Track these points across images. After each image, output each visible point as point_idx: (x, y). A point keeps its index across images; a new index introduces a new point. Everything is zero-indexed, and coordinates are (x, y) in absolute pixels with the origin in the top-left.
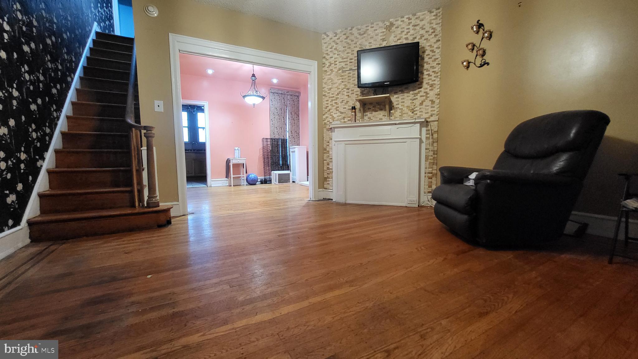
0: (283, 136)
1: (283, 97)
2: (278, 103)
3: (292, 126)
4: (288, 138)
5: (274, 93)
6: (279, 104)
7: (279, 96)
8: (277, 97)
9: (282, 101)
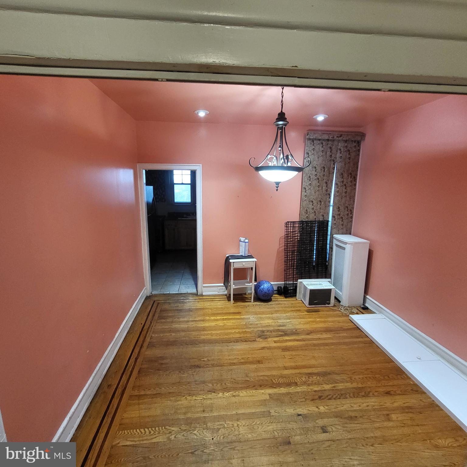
0: (323, 216)
1: (329, 145)
2: (318, 158)
3: (342, 198)
4: (330, 219)
5: (313, 140)
6: (321, 159)
7: (322, 143)
8: (318, 147)
9: (326, 153)
